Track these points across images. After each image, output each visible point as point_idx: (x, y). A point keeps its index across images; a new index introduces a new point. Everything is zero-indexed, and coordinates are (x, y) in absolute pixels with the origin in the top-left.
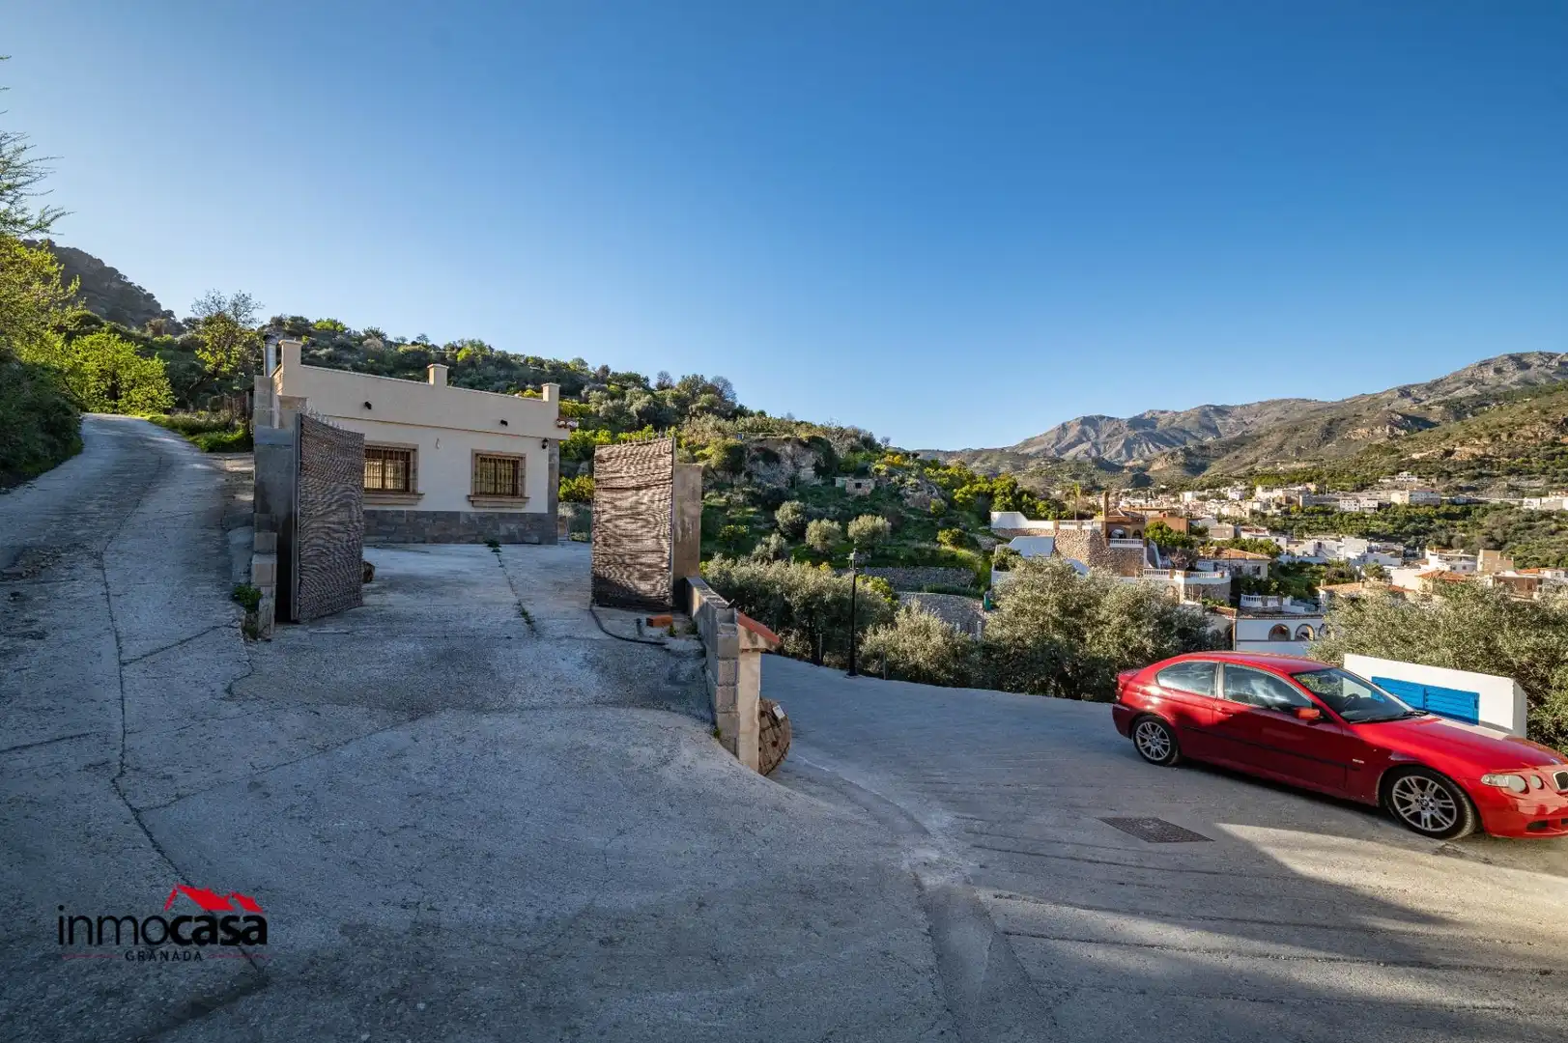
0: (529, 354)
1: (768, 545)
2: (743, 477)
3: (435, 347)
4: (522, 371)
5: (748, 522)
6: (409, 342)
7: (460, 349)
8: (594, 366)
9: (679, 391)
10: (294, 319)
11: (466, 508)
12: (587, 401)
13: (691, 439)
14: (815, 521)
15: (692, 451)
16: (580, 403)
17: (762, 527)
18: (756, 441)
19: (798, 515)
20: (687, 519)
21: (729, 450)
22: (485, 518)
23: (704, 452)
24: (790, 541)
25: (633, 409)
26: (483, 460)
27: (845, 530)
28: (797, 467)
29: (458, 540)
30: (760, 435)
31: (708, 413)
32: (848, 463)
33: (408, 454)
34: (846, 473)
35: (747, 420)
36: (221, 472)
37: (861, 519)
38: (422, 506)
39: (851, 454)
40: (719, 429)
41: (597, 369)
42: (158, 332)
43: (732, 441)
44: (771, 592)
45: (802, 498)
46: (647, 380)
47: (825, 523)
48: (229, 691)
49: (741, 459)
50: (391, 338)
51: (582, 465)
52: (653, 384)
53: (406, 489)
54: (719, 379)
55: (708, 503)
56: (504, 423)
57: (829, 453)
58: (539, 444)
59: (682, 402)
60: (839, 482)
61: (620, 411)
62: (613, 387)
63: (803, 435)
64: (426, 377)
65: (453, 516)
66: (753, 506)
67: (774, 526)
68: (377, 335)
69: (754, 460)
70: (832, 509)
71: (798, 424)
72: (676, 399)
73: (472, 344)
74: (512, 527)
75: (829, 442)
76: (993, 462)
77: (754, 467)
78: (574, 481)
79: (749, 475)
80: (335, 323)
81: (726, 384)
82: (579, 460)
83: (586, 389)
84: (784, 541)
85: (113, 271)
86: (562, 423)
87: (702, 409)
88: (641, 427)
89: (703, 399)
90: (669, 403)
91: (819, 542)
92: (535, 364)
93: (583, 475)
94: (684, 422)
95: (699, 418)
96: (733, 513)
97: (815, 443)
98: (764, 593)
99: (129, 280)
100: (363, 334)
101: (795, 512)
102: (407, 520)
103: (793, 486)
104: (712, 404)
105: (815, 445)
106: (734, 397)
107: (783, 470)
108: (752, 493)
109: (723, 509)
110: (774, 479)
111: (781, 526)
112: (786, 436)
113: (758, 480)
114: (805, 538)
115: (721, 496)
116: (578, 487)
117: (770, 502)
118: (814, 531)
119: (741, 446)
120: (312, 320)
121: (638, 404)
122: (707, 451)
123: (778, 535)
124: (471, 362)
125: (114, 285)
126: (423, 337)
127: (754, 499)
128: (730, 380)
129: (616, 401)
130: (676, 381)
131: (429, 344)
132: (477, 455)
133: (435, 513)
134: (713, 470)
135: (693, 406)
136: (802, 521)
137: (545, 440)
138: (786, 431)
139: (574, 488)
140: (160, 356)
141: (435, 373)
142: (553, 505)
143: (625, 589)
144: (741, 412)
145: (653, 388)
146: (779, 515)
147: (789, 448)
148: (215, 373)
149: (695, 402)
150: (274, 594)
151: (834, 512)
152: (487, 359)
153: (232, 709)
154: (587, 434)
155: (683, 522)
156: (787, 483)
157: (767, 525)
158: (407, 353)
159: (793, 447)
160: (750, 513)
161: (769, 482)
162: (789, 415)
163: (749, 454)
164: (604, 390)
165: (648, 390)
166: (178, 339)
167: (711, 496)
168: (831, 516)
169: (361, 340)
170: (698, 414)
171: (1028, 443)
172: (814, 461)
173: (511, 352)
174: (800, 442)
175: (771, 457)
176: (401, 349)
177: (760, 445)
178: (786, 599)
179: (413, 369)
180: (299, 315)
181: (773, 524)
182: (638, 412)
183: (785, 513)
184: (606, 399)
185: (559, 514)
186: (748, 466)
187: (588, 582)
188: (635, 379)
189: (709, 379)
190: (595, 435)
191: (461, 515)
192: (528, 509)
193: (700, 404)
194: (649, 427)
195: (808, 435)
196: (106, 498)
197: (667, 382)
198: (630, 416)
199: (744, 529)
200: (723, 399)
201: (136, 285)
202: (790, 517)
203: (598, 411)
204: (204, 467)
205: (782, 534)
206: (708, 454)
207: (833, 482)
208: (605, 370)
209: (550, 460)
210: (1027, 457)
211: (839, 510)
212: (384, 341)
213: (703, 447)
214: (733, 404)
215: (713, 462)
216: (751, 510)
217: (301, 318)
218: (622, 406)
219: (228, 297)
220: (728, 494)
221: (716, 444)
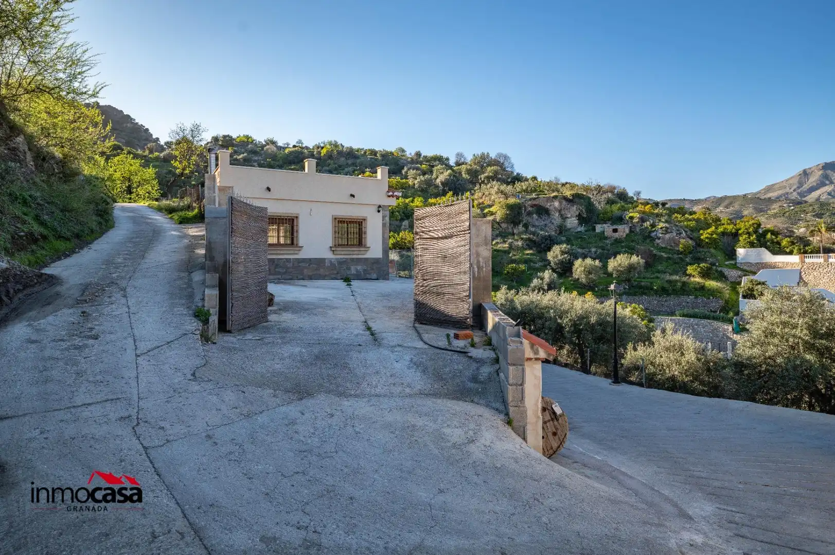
0: (366, 148)
1: (542, 279)
2: (521, 228)
3: (307, 148)
4: (362, 159)
5: (526, 262)
6: (291, 146)
7: (322, 148)
8: (410, 152)
9: (471, 166)
10: (225, 137)
11: (328, 255)
12: (406, 177)
13: (481, 201)
14: (580, 260)
15: (482, 209)
16: (402, 179)
17: (537, 265)
18: (530, 199)
19: (566, 256)
20: (481, 259)
21: (510, 207)
22: (341, 262)
23: (491, 209)
24: (560, 275)
25: (438, 181)
26: (340, 222)
27: (605, 266)
28: (564, 218)
29: (323, 277)
30: (534, 195)
31: (493, 180)
32: (605, 213)
33: (293, 220)
34: (604, 221)
35: (523, 184)
36: (186, 236)
37: (619, 257)
38: (302, 255)
39: (608, 207)
40: (502, 192)
41: (413, 154)
42: (151, 152)
43: (512, 201)
44: (546, 315)
45: (568, 241)
46: (447, 159)
47: (589, 261)
48: (193, 375)
49: (519, 214)
50: (280, 144)
51: (404, 223)
52: (452, 162)
53: (292, 243)
54: (500, 155)
55: (495, 248)
56: (353, 196)
57: (590, 206)
58: (375, 209)
59: (474, 174)
60: (599, 228)
61: (429, 183)
62: (424, 166)
63: (568, 193)
64: (303, 168)
65: (320, 262)
66: (530, 249)
67: (546, 264)
68: (273, 143)
69: (529, 214)
70: (593, 250)
71: (563, 185)
72: (469, 172)
73: (330, 144)
74: (359, 268)
75: (589, 198)
76: (736, 206)
77: (530, 220)
78: (398, 235)
79: (526, 226)
80: (247, 137)
81: (506, 157)
82: (402, 220)
83: (406, 169)
84: (555, 275)
85: (128, 116)
86: (391, 193)
87: (488, 178)
88: (444, 194)
89: (489, 171)
90: (465, 176)
91: (583, 276)
92: (371, 154)
93: (405, 230)
94: (476, 188)
95: (486, 184)
96: (514, 255)
97: (576, 199)
98: (541, 316)
99: (137, 121)
100: (264, 143)
101: (563, 253)
102: (293, 264)
103: (561, 233)
104: (496, 173)
105: (576, 200)
106: (512, 167)
107: (553, 221)
108: (529, 239)
109: (506, 252)
110: (544, 228)
111: (552, 264)
112: (554, 194)
113: (533, 229)
114: (572, 273)
115: (505, 242)
116: (402, 239)
117: (543, 246)
118: (579, 266)
119: (519, 204)
120: (234, 136)
121: (441, 176)
122: (493, 209)
123: (550, 271)
124: (330, 156)
125: (129, 125)
126: (300, 142)
127: (531, 244)
128: (509, 155)
129: (426, 176)
130: (469, 158)
131: (304, 146)
132: (335, 219)
133: (310, 259)
134: (498, 223)
135: (483, 176)
136: (570, 260)
137: (380, 207)
138: (553, 191)
139: (398, 239)
140: (153, 167)
141: (309, 165)
142: (386, 252)
143: (438, 312)
144: (518, 179)
145: (452, 165)
146: (550, 256)
147: (556, 204)
148: (182, 174)
149: (483, 173)
150: (217, 313)
151: (596, 252)
152: (340, 153)
153: (195, 387)
154: (407, 201)
155: (478, 262)
156: (556, 231)
157: (540, 264)
158: (291, 153)
159: (560, 202)
160: (528, 254)
161: (541, 230)
162: (556, 178)
163: (525, 210)
164: (417, 169)
165: (449, 167)
166: (162, 155)
167: (497, 243)
168: (594, 256)
169: (263, 146)
170: (486, 182)
171: (769, 189)
172: (577, 213)
173: (355, 147)
174: (565, 198)
175: (543, 211)
176: (287, 151)
177: (535, 202)
178: (559, 321)
179: (294, 163)
180: (227, 134)
181: (547, 263)
182: (442, 183)
183: (555, 254)
184: (420, 176)
185: (390, 258)
186: (525, 219)
187: (412, 306)
188: (440, 159)
189: (493, 155)
190: (412, 201)
191: (326, 261)
192: (369, 255)
193: (486, 174)
194: (451, 193)
195: (572, 192)
196: (127, 254)
197: (463, 160)
198: (437, 187)
199: (523, 267)
200: (504, 170)
201: (140, 124)
202: (560, 258)
203: (414, 184)
204: (178, 233)
205: (554, 270)
206: (494, 211)
207: (594, 229)
208: (418, 154)
209: (383, 221)
210: (770, 201)
211: (599, 251)
212: (276, 146)
213: (490, 206)
214: (512, 172)
215: (498, 217)
216: (528, 252)
217: (228, 136)
218: (431, 180)
219: (188, 126)
220: (510, 240)
221: (500, 203)
